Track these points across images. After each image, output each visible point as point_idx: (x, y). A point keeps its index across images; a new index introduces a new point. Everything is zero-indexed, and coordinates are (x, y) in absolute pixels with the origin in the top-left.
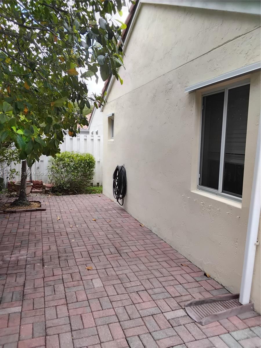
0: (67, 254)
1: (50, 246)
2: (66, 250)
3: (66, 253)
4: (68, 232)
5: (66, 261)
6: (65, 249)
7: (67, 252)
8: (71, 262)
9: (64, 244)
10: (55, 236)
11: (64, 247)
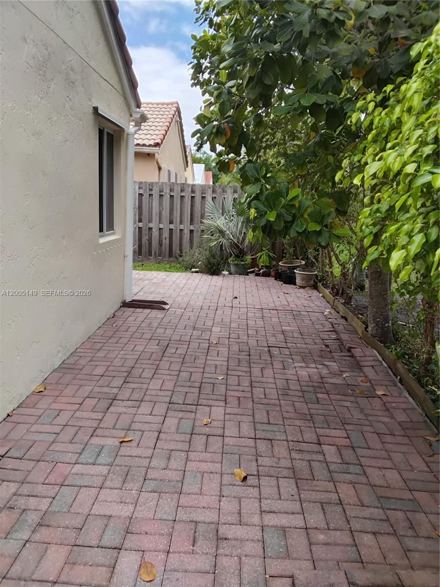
0: (237, 356)
1: (263, 377)
2: (237, 363)
3: (239, 359)
4: (222, 404)
5: (241, 350)
6: (239, 366)
7: (237, 359)
8: (235, 348)
9: (239, 374)
10: (253, 401)
11: (239, 368)
